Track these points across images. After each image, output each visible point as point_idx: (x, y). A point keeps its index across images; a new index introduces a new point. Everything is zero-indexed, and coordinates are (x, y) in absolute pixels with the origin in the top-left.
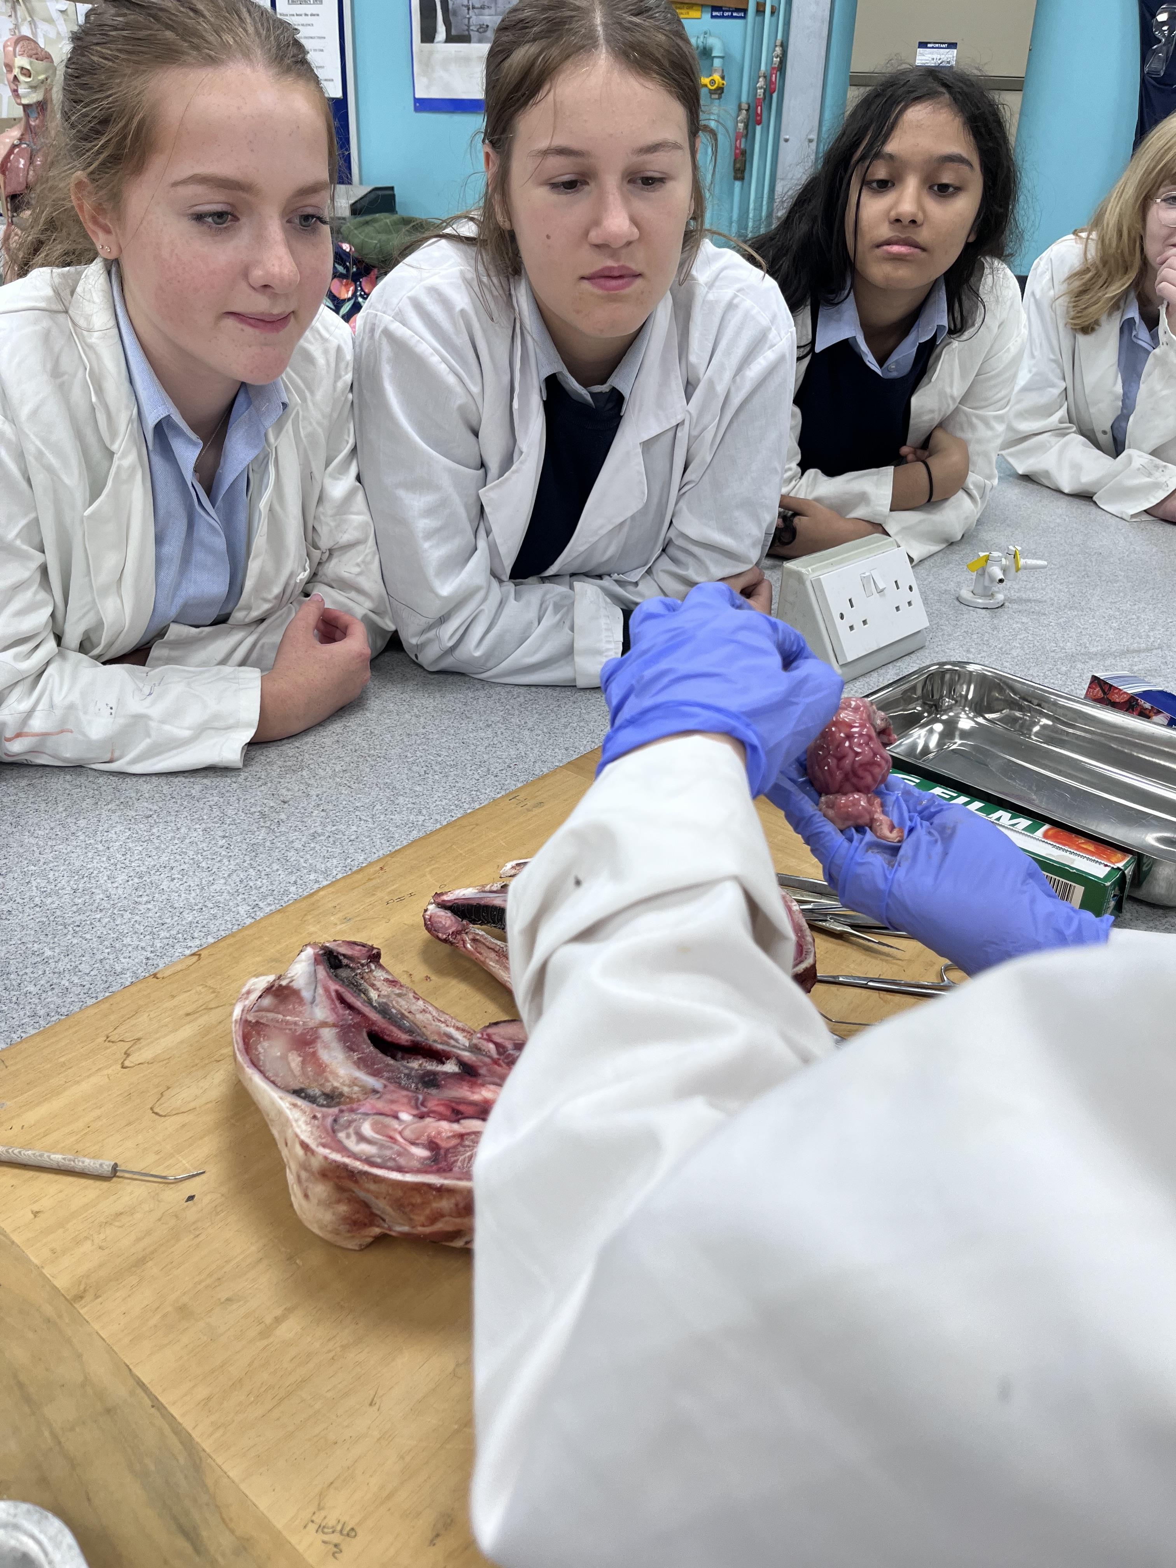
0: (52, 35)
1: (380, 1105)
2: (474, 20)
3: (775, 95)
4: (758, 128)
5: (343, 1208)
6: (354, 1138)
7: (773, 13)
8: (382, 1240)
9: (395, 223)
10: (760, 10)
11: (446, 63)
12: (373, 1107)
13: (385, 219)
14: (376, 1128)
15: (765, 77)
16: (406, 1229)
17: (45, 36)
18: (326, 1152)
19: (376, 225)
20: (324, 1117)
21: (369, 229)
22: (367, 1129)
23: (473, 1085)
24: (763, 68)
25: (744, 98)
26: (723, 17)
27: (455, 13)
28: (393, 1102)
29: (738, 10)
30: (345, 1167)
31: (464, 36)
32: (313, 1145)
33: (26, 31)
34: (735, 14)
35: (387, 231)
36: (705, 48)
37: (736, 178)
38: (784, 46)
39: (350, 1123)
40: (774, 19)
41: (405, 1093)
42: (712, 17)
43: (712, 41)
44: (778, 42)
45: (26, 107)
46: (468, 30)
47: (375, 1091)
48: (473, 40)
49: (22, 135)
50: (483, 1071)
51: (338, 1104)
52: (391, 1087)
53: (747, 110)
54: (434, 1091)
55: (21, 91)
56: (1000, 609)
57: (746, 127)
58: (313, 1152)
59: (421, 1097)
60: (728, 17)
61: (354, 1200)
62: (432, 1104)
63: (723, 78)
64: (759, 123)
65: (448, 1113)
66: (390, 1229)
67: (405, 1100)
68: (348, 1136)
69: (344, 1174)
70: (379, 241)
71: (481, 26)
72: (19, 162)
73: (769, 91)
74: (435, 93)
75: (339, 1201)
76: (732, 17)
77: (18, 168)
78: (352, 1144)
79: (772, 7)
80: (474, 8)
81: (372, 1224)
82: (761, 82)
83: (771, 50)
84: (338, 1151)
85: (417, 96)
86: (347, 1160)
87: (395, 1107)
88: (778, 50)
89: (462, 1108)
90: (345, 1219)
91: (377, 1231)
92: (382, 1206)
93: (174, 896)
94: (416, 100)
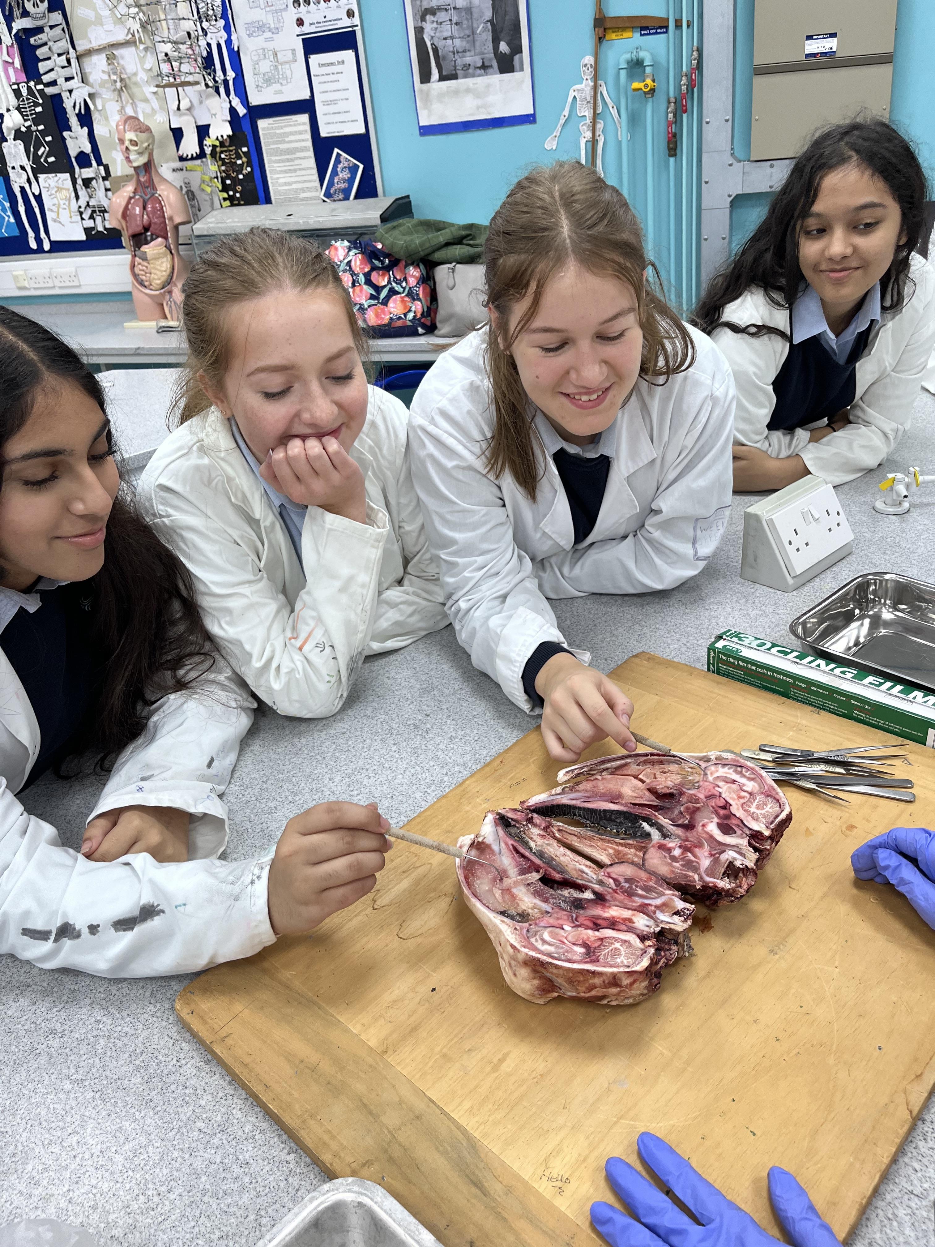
0: (149, 111)
1: (552, 921)
2: (459, 62)
3: (695, 89)
4: (685, 116)
5: (536, 982)
6: (540, 942)
7: (688, 26)
8: (560, 999)
9: (415, 226)
10: (678, 25)
11: (441, 96)
12: (548, 922)
13: (406, 223)
14: (551, 934)
15: (686, 76)
16: (574, 994)
17: (143, 112)
18: (526, 950)
19: (401, 229)
20: (521, 929)
21: (396, 232)
22: (546, 936)
23: (604, 906)
24: (684, 69)
25: (672, 94)
26: (650, 34)
27: (444, 58)
28: (558, 919)
29: (661, 27)
30: (538, 959)
31: (452, 75)
32: (518, 947)
33: (130, 112)
34: (659, 31)
35: (410, 233)
36: (638, 60)
37: (670, 156)
38: (700, 50)
39: (536, 932)
40: (690, 30)
41: (565, 913)
42: (641, 35)
43: (642, 54)
44: (695, 48)
45: (136, 169)
46: (455, 70)
47: (548, 912)
48: (459, 76)
49: (135, 189)
50: (608, 897)
51: (528, 921)
52: (556, 910)
53: (675, 103)
54: (582, 912)
55: (132, 157)
56: (907, 515)
57: (675, 116)
58: (519, 951)
59: (574, 916)
60: (653, 34)
61: (542, 977)
62: (581, 920)
63: (654, 81)
64: (685, 111)
65: (591, 925)
66: (564, 994)
67: (566, 917)
68: (536, 941)
69: (538, 964)
70: (405, 242)
71: (465, 66)
72: (135, 209)
73: (691, 86)
74: (434, 120)
75: (534, 978)
76: (657, 33)
77: (135, 214)
78: (539, 945)
79: (688, 21)
80: (458, 52)
81: (553, 991)
82: (684, 81)
83: (690, 53)
84: (533, 950)
85: (421, 124)
86: (539, 956)
87: (560, 922)
88: (695, 54)
89: (599, 922)
90: (538, 988)
91: (556, 994)
92: (560, 981)
93: (373, 788)
94: (422, 128)
